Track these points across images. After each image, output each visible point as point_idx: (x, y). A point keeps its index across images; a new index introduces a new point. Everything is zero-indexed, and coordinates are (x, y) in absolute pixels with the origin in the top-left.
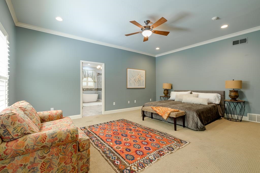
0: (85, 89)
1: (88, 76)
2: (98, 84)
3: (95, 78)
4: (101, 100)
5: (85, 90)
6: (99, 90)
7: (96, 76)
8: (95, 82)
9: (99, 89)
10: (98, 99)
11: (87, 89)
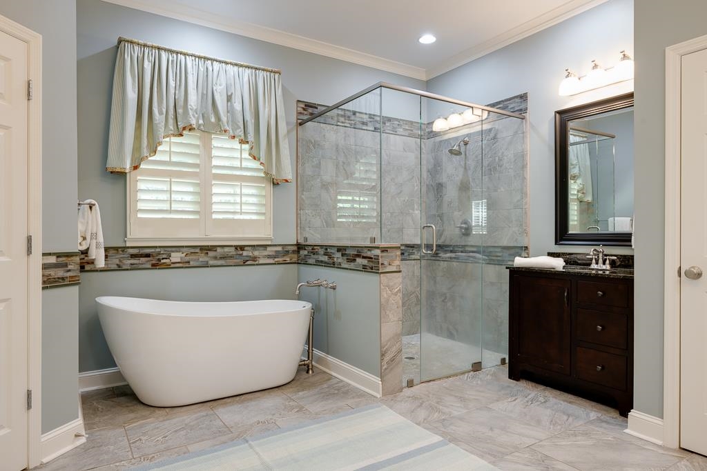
0: (178, 248)
1: (211, 126)
2: (300, 206)
3: (273, 144)
4: (330, 358)
5: (185, 265)
6: (319, 263)
7: (283, 128)
8: (275, 184)
9: (313, 249)
10: (308, 342)
11: (202, 248)
